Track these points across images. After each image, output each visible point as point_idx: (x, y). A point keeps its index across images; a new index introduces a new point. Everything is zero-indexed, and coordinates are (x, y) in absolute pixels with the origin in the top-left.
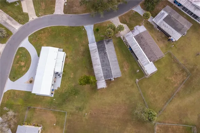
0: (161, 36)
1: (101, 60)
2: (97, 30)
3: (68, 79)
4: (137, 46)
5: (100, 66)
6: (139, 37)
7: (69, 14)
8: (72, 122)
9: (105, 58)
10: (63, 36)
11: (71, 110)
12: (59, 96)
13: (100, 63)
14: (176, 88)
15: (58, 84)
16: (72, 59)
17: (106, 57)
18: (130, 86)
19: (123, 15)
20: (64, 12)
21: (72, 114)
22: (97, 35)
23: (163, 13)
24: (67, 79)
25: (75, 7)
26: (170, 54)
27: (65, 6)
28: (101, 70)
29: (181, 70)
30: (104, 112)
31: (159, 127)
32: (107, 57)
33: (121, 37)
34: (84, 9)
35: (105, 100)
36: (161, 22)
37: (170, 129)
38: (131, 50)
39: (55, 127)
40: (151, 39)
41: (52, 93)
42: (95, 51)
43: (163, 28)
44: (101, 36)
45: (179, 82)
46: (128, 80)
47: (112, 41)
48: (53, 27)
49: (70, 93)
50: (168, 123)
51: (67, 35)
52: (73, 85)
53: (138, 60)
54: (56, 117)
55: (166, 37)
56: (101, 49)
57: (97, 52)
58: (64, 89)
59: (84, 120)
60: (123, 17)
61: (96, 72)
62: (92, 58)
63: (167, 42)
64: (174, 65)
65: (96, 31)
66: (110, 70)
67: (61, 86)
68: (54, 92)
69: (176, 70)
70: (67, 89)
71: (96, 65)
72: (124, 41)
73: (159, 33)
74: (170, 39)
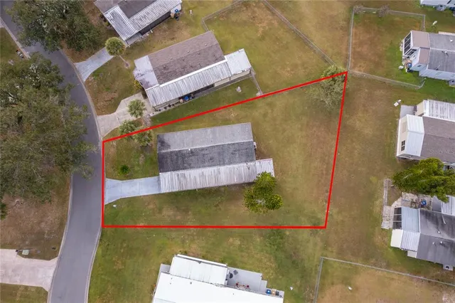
0: (165, 31)
1: (207, 164)
2: (124, 169)
3: (242, 251)
4: (183, 81)
5: (222, 168)
6: (162, 73)
7: (60, 244)
8: (345, 246)
9: (204, 155)
10: (124, 264)
11: (318, 248)
12: (283, 276)
13: (215, 168)
14: (281, 23)
15: (254, 277)
16: (193, 241)
17: (203, 152)
18: (270, 111)
19: (95, 104)
20: (49, 259)
21: (326, 245)
22: (137, 172)
23: (112, 14)
24: (243, 254)
25: (43, 225)
26: (209, 21)
27: (30, 256)
28: (231, 166)
29: (245, 8)
30: (324, 172)
31: (354, 67)
32: (203, 149)
33: (151, 115)
34: (56, 200)
35: (297, 168)
36: (133, 23)
37: (358, 50)
38: (189, 96)
39: (356, 289)
40: (172, 50)
41: (277, 294)
42: (182, 179)
43: (147, 23)
44: (141, 163)
45: (270, 17)
46: (257, 114)
47: (163, 136)
48: (92, 291)
49: (277, 250)
50: (347, 49)
51: (122, 251)
52: (258, 240)
53: (216, 85)
54: (333, 284)
55: (168, 22)
56: (179, 162)
57: (187, 172)
58: (268, 263)
59: (340, 218)
60: (99, 104)
61: (235, 181)
62: (199, 186)
63: (181, 23)
64: (234, 18)
65: (126, 172)
66: (236, 146)
67: (259, 272)
68: (274, 291)
69: (244, 16)
70: (267, 255)
71: (217, 179)
72: (164, 110)
73: (157, 34)
74: (175, 15)
